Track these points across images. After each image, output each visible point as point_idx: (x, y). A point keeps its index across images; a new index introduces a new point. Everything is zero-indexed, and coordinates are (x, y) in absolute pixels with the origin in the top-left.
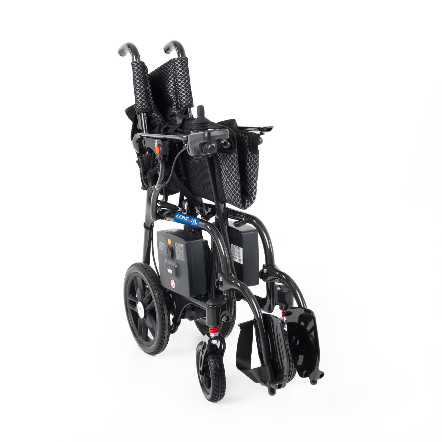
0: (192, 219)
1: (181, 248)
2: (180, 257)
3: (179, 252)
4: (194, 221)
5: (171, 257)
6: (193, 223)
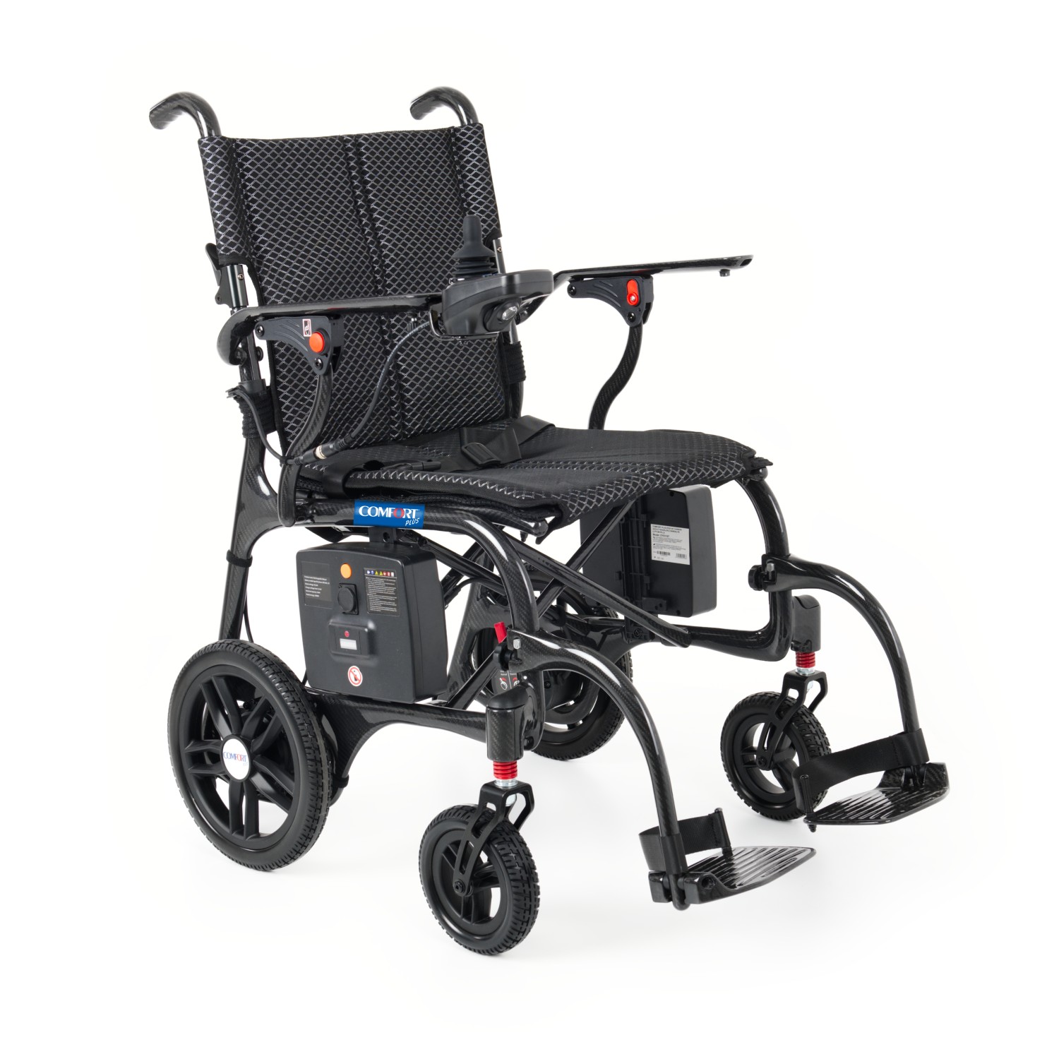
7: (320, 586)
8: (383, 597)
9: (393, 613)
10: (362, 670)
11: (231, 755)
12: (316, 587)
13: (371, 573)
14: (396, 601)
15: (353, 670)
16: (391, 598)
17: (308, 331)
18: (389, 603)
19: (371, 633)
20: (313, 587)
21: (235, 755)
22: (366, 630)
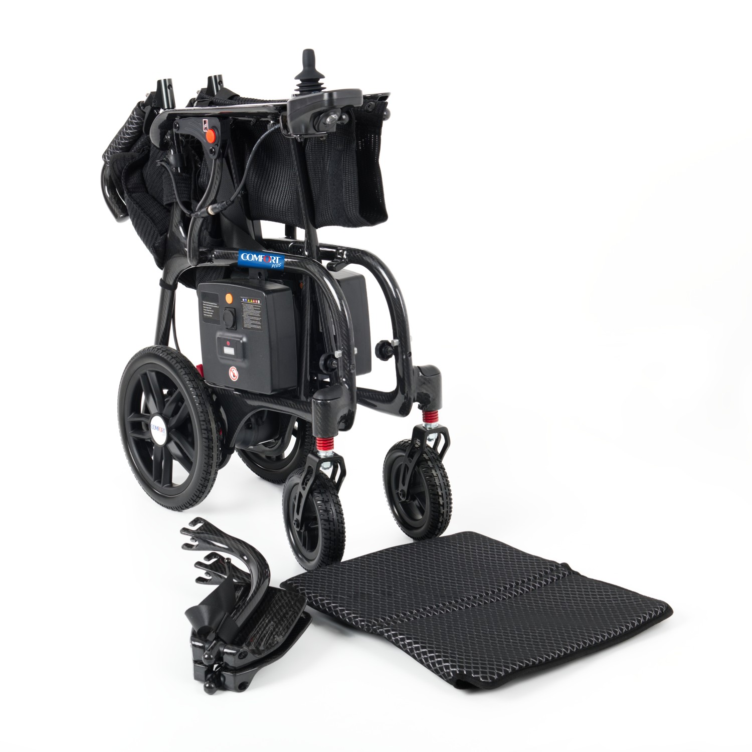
0: (271, 257)
1: (254, 307)
2: (252, 324)
3: (249, 315)
4: (275, 261)
5: (233, 326)
6: (274, 264)
7: (213, 308)
8: (252, 318)
9: (258, 329)
10: (238, 369)
11: (156, 427)
12: (210, 309)
13: (245, 301)
14: (261, 321)
15: (232, 370)
16: (258, 319)
17: (206, 128)
18: (256, 322)
19: (244, 343)
20: (208, 309)
21: (158, 427)
22: (241, 341)
